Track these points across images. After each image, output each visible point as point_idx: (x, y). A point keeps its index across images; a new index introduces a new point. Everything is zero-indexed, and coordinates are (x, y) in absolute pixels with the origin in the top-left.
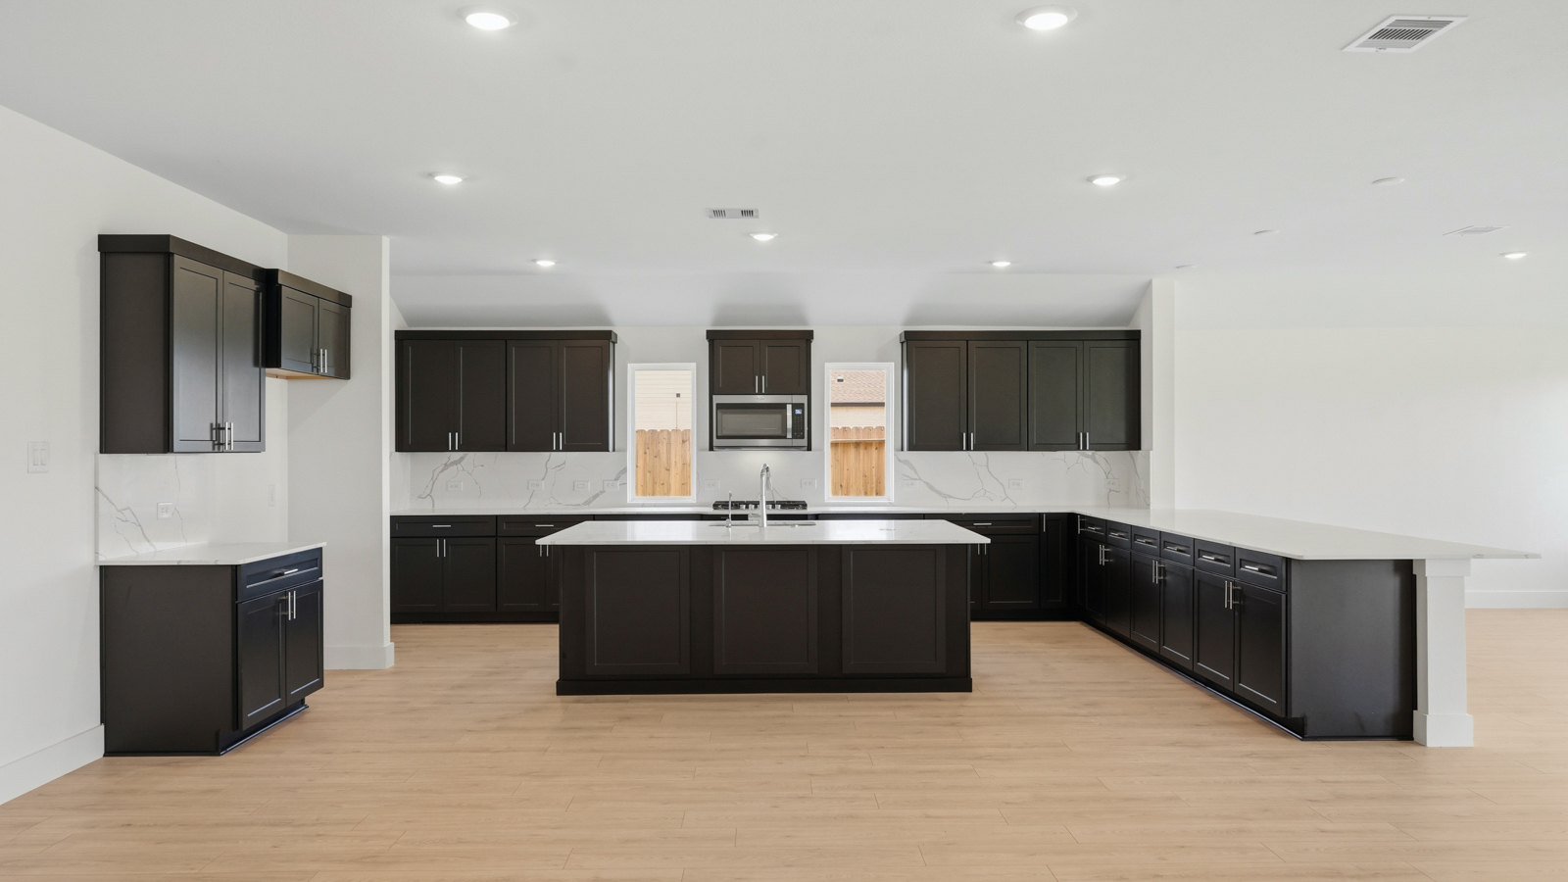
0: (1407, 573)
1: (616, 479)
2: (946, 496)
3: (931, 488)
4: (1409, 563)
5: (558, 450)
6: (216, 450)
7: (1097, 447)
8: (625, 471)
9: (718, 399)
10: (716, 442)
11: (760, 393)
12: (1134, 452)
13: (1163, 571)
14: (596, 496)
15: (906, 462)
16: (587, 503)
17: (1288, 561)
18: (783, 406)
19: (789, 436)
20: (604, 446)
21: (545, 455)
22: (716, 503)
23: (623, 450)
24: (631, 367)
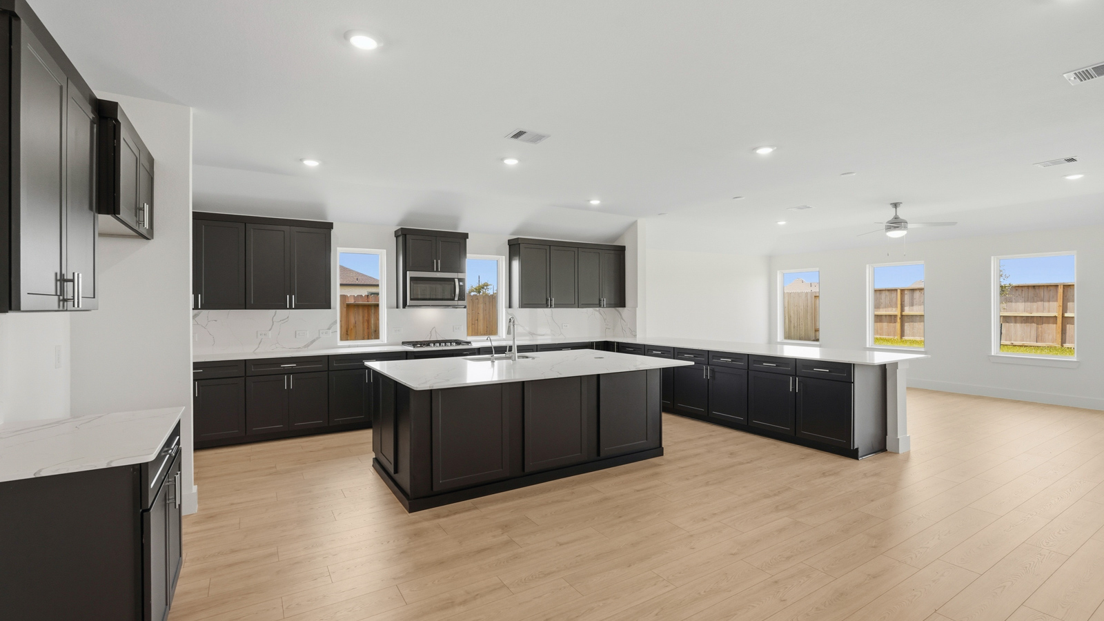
1: (329, 329)
5: (291, 308)
6: (61, 308)
8: (336, 322)
9: (409, 274)
10: (408, 302)
11: (437, 271)
12: (622, 309)
14: (313, 341)
15: (512, 315)
16: (307, 346)
18: (453, 280)
19: (456, 299)
20: (327, 305)
21: (272, 312)
22: (404, 343)
23: (335, 308)
24: (339, 250)
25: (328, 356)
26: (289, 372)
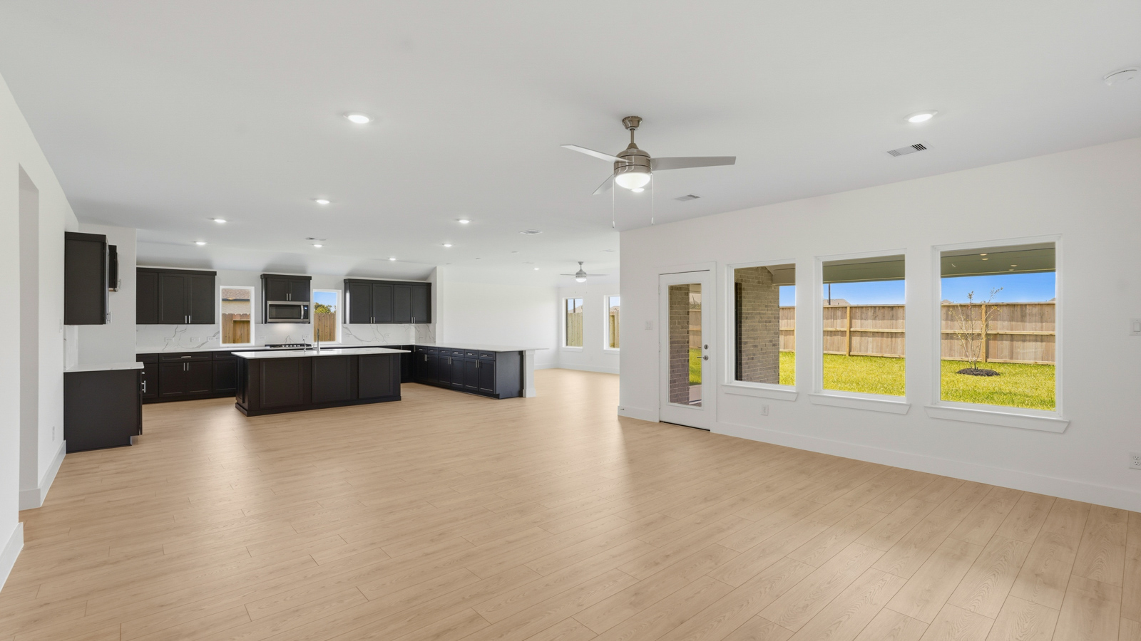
0: (521, 354)
1: (215, 336)
2: (362, 341)
3: (356, 337)
4: (522, 352)
5: (188, 323)
7: (417, 322)
8: (219, 332)
9: (269, 303)
10: (269, 320)
11: (289, 300)
12: (429, 324)
13: (452, 360)
14: (203, 343)
15: (346, 328)
16: (199, 347)
17: (496, 352)
18: (300, 306)
19: (302, 318)
20: (212, 321)
21: (176, 326)
22: (266, 346)
23: (218, 323)
24: (222, 287)
25: (212, 352)
26: (186, 361)
